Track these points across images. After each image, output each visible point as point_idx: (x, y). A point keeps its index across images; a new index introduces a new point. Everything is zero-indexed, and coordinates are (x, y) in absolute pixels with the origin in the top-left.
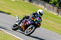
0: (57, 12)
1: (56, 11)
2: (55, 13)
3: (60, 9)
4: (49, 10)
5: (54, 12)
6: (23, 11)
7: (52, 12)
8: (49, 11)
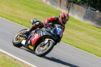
0: (67, 7)
1: (65, 6)
2: (64, 9)
3: (72, 3)
4: (54, 4)
5: (62, 8)
6: (11, 6)
7: (58, 8)
8: (54, 7)
